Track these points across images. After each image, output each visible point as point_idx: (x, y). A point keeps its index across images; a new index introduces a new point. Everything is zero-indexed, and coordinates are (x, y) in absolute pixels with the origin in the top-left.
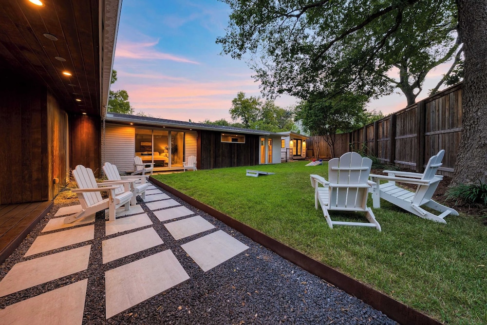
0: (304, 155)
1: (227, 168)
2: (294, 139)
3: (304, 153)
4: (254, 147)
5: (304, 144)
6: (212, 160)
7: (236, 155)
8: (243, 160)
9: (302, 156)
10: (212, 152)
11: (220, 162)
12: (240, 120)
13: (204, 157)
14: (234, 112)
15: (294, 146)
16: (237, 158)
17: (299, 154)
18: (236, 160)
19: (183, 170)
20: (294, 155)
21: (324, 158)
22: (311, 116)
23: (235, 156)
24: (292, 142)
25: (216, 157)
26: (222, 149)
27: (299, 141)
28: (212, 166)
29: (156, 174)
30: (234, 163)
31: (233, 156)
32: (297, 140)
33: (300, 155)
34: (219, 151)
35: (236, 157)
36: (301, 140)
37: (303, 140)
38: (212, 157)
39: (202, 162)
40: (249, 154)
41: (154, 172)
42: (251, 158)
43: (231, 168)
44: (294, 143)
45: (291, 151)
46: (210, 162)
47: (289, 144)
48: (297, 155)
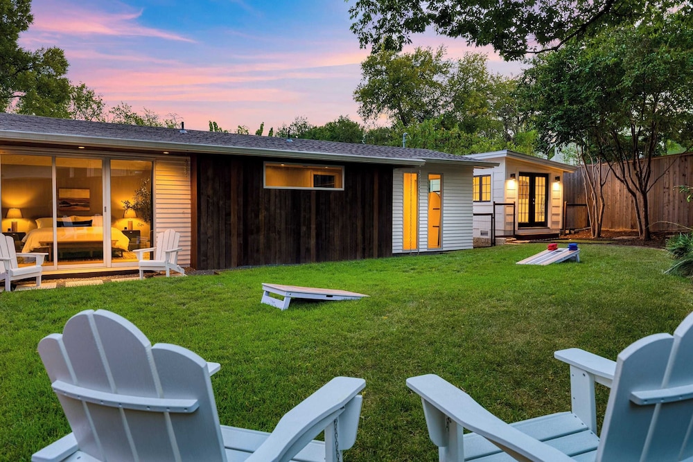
0: (556, 223)
1: (283, 267)
2: (522, 174)
3: (555, 218)
4: (376, 201)
5: (557, 188)
6: (235, 242)
7: (313, 226)
8: (337, 242)
9: (549, 225)
10: (233, 219)
11: (261, 246)
12: (384, 120)
13: (210, 233)
14: (368, 96)
15: (521, 195)
16: (318, 236)
17: (539, 218)
18: (313, 242)
19: (136, 272)
20: (521, 225)
21: (620, 233)
22: (561, 102)
23: (309, 228)
24: (512, 186)
25: (247, 232)
26: (267, 209)
27: (540, 181)
28: (234, 260)
29: (52, 285)
30: (308, 250)
31: (304, 229)
32: (532, 177)
33: (544, 224)
34: (257, 216)
35: (313, 233)
36: (546, 176)
37: (552, 177)
38: (234, 232)
39: (203, 249)
40: (359, 223)
41: (46, 278)
42: (363, 234)
43: (297, 266)
44: (521, 186)
45: (510, 210)
46: (228, 247)
47: (503, 189)
48: (532, 223)
